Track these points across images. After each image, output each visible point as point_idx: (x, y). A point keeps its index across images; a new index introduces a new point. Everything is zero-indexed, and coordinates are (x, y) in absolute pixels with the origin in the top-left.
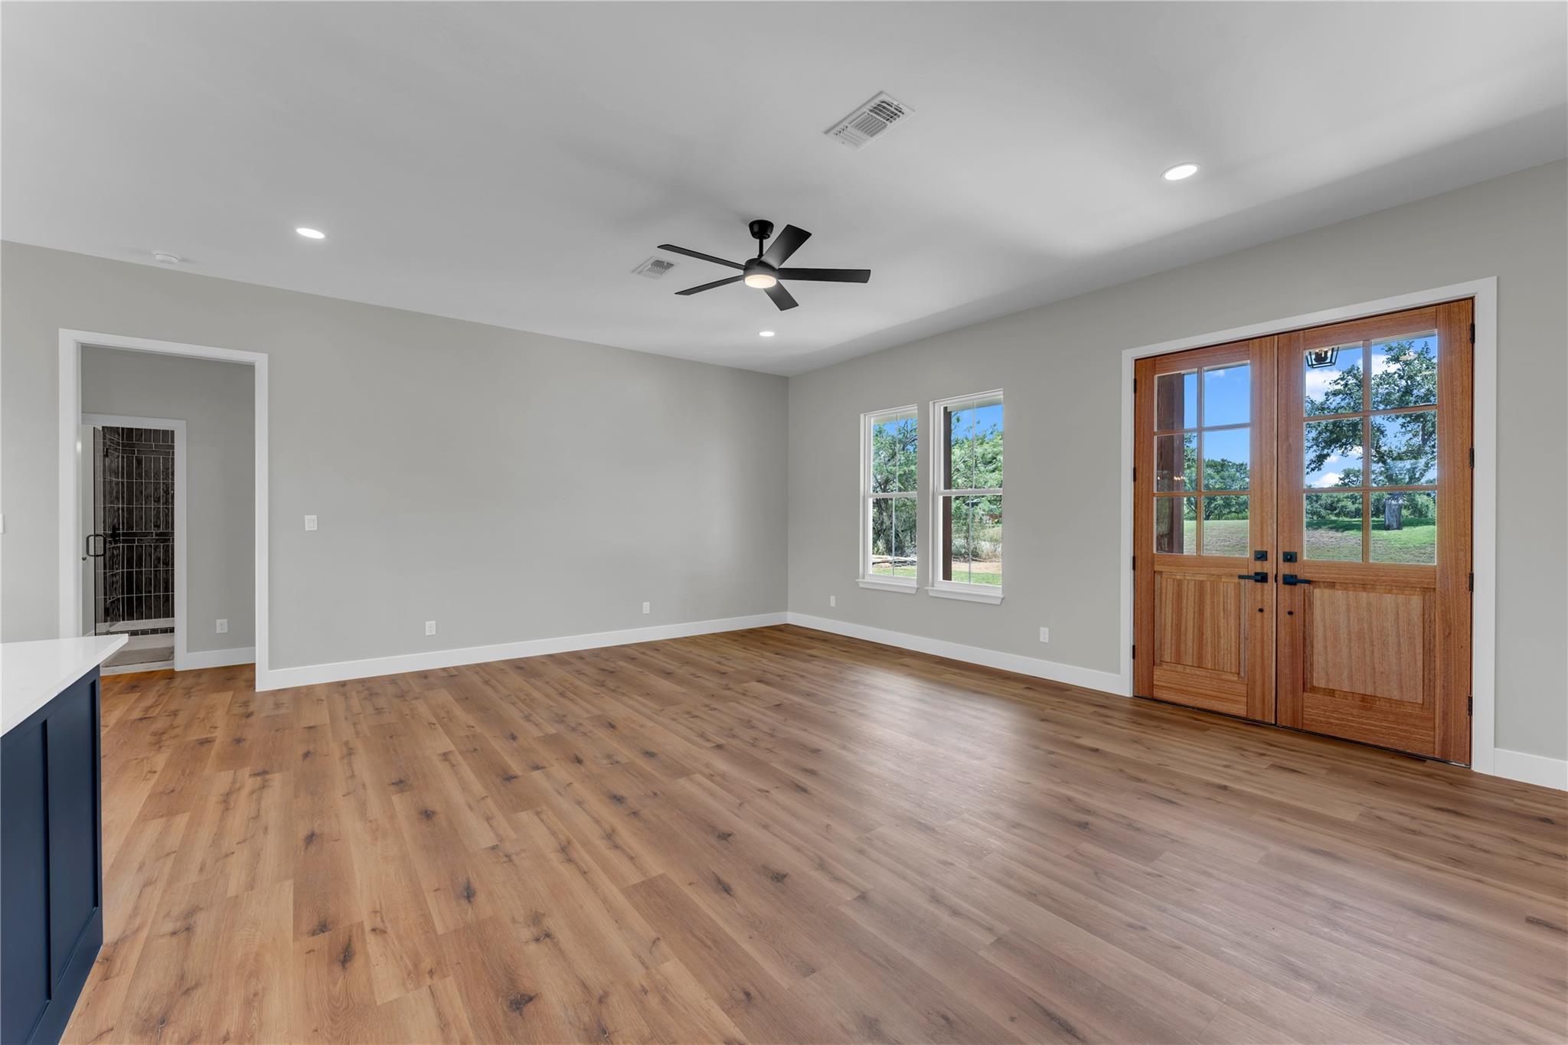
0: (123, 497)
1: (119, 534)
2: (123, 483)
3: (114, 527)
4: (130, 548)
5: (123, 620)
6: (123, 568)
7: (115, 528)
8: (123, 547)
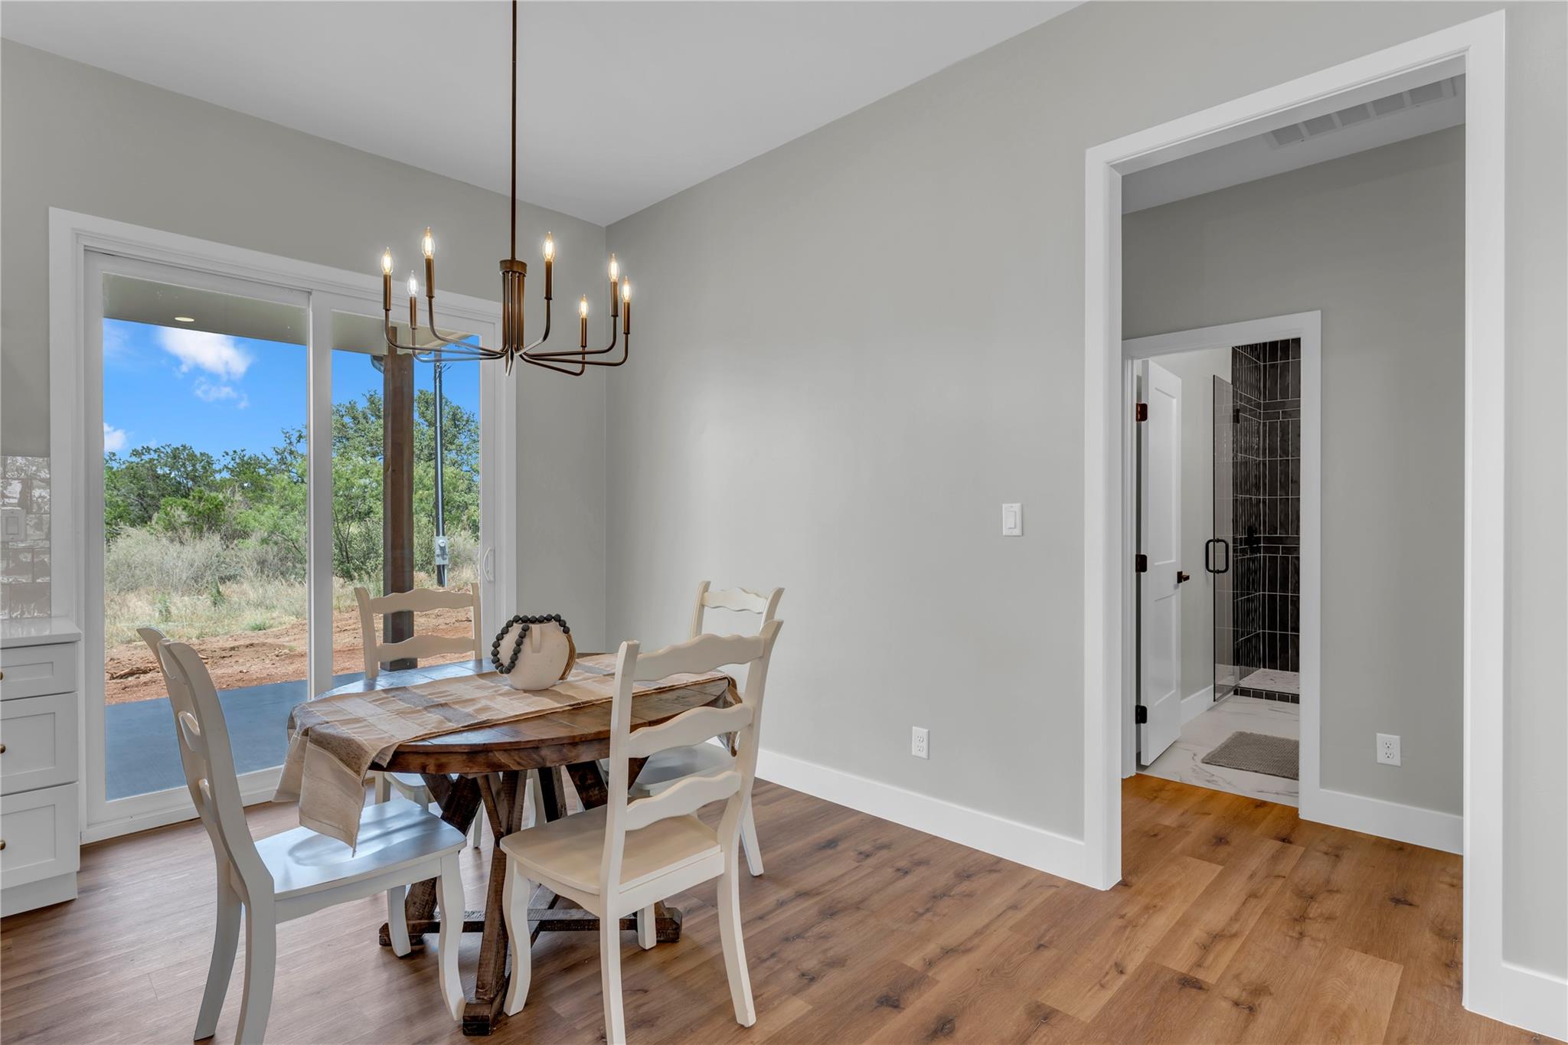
0: (1265, 484)
1: (1258, 540)
2: (1264, 464)
3: (1250, 528)
4: (1273, 560)
5: (1264, 667)
6: (1264, 590)
7: (1251, 530)
8: (1265, 557)
